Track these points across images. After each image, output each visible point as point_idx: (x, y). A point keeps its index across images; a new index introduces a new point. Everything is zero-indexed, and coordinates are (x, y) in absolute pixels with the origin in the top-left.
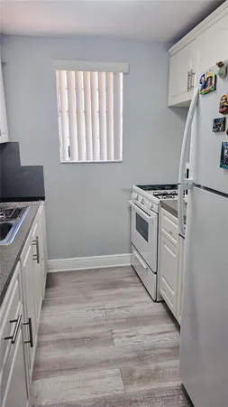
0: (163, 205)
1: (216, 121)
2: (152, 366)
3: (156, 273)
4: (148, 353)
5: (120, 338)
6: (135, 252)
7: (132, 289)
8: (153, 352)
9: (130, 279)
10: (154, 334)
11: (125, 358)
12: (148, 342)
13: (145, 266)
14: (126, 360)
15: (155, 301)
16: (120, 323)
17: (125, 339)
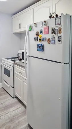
0: (15, 64)
1: (35, 38)
2: (17, 122)
3: (13, 88)
4: (14, 117)
5: (3, 115)
6: (4, 82)
7: (4, 96)
8: (16, 116)
9: (3, 92)
10: (15, 110)
11: (6, 123)
12: (13, 114)
13: (9, 86)
14: (7, 123)
15: (14, 98)
16: (2, 110)
17: (5, 115)
